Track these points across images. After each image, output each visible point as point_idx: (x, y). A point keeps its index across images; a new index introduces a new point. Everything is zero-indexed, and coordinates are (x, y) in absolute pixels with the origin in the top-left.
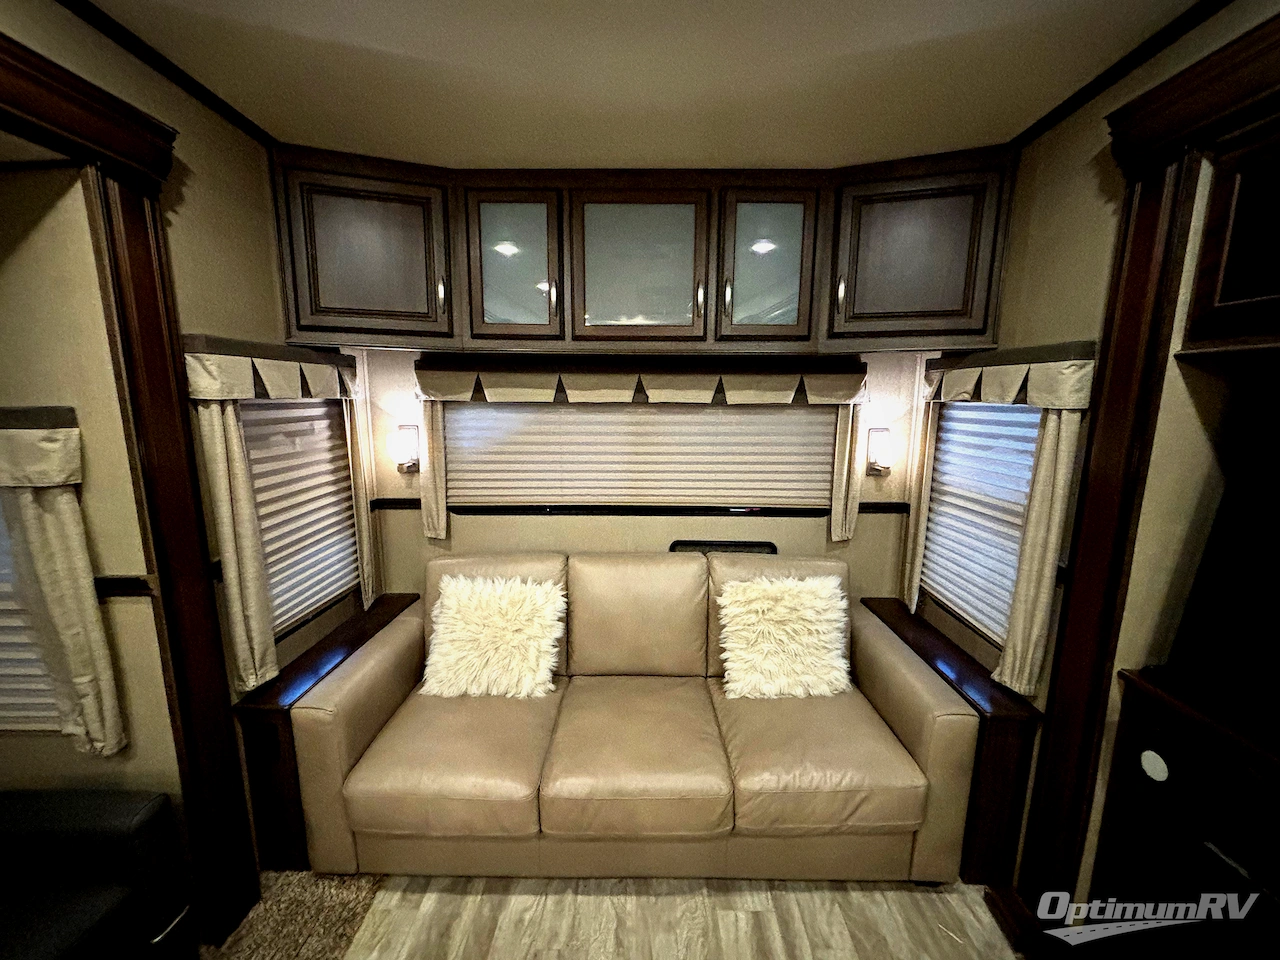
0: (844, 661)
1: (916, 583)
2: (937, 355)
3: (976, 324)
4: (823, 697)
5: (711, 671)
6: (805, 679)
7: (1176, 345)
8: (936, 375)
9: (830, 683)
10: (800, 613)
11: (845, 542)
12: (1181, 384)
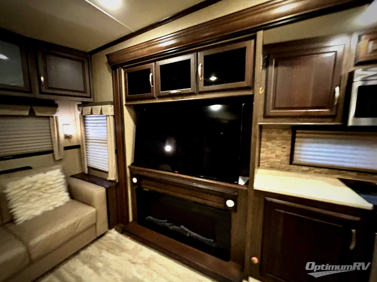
0: (67, 193)
1: (86, 164)
2: (80, 103)
3: (89, 95)
4: (61, 206)
6: (52, 203)
8: (81, 108)
9: (62, 201)
10: (46, 184)
11: (60, 160)
12: (126, 110)
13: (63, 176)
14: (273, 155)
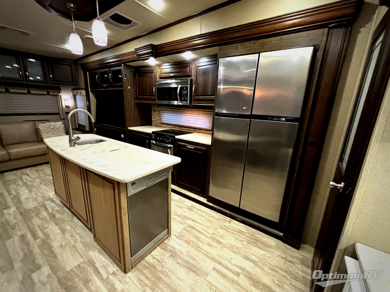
1: (77, 122)
2: (72, 88)
3: (75, 84)
5: (39, 141)
7: (90, 89)
8: (73, 91)
10: (55, 127)
11: (64, 119)
12: (91, 93)
13: (64, 126)
14: (156, 119)
